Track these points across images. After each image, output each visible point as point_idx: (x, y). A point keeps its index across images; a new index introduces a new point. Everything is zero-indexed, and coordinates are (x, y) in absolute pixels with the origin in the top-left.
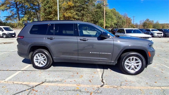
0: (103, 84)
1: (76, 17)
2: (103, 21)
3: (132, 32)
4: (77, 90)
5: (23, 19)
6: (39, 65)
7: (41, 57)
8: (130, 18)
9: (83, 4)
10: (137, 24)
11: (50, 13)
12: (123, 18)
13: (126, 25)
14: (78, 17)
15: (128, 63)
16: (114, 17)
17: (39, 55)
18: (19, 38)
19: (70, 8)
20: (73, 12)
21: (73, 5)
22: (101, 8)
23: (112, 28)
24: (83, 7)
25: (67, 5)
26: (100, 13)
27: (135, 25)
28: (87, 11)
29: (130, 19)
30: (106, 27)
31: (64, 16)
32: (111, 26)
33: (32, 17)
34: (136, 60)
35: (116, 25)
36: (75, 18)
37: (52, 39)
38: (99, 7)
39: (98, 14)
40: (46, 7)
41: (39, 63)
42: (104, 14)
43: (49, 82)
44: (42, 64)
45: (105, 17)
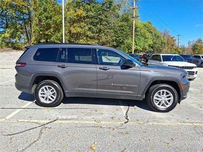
0: (127, 120)
1: (89, 33)
2: (132, 42)
3: (172, 59)
4: (97, 127)
5: (3, 36)
6: (45, 102)
7: (48, 91)
8: (173, 37)
9: (100, 14)
10: (184, 46)
11: (48, 27)
12: (162, 37)
13: (166, 47)
14: (92, 35)
15: (157, 97)
16: (148, 35)
17: (46, 88)
18: (19, 65)
19: (80, 19)
20: (85, 26)
21: (84, 14)
22: (128, 20)
23: (145, 52)
24: (100, 19)
25: (75, 14)
26: (127, 29)
27: (181, 49)
28: (106, 25)
29: (174, 39)
30: (135, 51)
31: (70, 32)
32: (144, 49)
33: (19, 33)
34: (167, 94)
35: (152, 47)
36: (87, 36)
37: (64, 67)
38: (126, 20)
39: (123, 30)
40: (43, 17)
41: (45, 98)
42: (132, 30)
43: (63, 119)
44: (50, 100)
45: (134, 35)
